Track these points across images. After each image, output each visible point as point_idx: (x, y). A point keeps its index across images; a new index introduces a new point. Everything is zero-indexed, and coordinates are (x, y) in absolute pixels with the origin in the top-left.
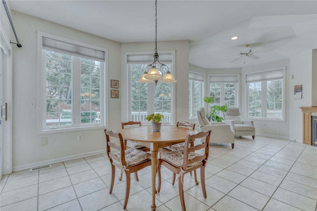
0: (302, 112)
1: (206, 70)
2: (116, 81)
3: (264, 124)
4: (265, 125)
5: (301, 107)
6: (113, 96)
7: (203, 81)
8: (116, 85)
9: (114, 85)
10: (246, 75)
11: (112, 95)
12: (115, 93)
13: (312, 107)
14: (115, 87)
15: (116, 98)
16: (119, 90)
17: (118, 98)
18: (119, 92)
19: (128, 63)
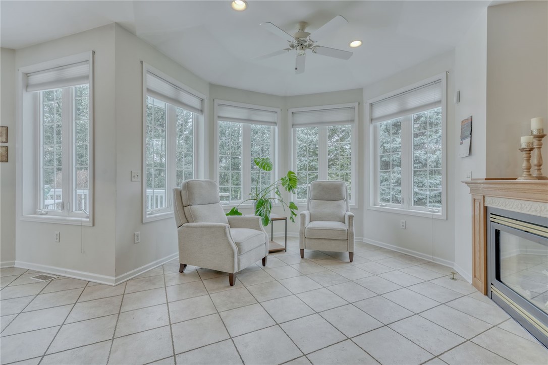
0: (471, 195)
1: (285, 98)
3: (403, 223)
4: (404, 225)
5: (469, 180)
7: (275, 123)
10: (371, 105)
13: (486, 179)
16: (7, 147)
17: (7, 162)
18: (7, 149)
19: (28, 90)
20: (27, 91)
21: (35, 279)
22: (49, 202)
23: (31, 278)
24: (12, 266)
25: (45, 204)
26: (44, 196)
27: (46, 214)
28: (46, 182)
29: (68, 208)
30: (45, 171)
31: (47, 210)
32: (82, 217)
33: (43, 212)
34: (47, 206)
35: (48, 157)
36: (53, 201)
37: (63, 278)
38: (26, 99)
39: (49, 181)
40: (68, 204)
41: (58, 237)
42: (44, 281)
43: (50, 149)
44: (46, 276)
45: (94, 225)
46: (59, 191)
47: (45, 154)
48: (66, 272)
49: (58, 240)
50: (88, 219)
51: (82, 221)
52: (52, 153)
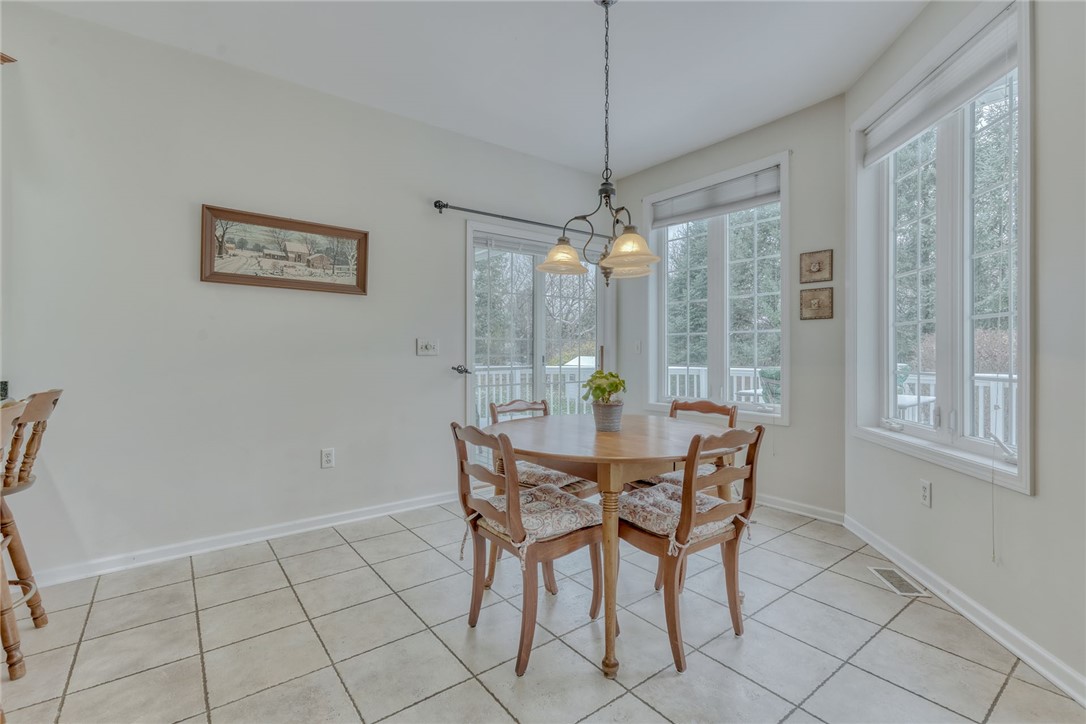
2: (818, 256)
6: (807, 313)
8: (819, 270)
9: (810, 271)
11: (804, 310)
12: (816, 301)
14: (817, 276)
15: (820, 318)
16: (832, 289)
17: (832, 317)
18: (832, 293)
19: (866, 163)
20: (864, 167)
21: (876, 573)
22: (907, 399)
23: (871, 569)
24: (840, 523)
25: (899, 403)
26: (896, 385)
27: (900, 431)
28: (901, 357)
29: (952, 426)
30: (898, 335)
31: (903, 422)
32: (993, 458)
33: (894, 425)
34: (903, 408)
35: (906, 309)
36: (916, 397)
37: (945, 606)
38: (863, 182)
39: (906, 356)
40: (952, 415)
41: (928, 494)
42: (898, 593)
43: (910, 293)
44: (902, 580)
45: (1034, 492)
46: (931, 380)
47: (898, 301)
48: (948, 592)
49: (927, 502)
50: (1014, 471)
51: (993, 471)
52: (913, 301)
